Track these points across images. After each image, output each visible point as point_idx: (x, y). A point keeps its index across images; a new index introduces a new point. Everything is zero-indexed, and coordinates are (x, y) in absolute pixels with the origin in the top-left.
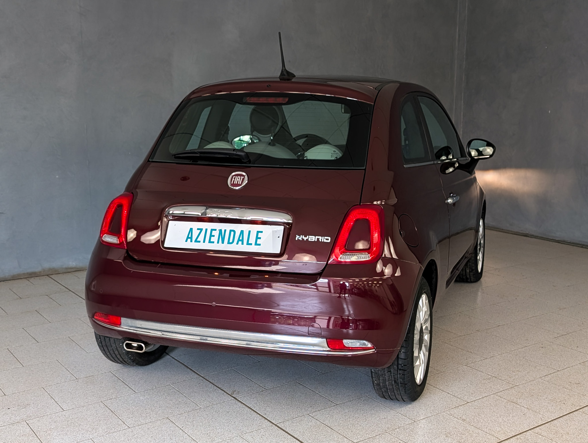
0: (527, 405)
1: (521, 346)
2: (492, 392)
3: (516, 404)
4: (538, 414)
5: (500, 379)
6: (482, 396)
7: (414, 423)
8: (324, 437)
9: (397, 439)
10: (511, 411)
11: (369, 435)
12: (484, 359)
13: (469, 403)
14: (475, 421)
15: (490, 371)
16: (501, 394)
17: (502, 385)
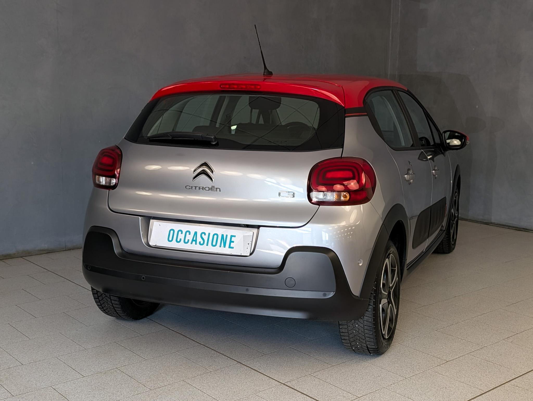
0: (499, 363)
1: (479, 313)
2: (466, 352)
3: (489, 361)
4: (511, 370)
5: (469, 342)
6: (458, 356)
7: (406, 379)
8: (331, 393)
9: (395, 393)
10: (487, 367)
11: (369, 390)
12: (450, 325)
13: (448, 362)
14: (458, 376)
15: (459, 335)
16: (474, 354)
17: (473, 347)
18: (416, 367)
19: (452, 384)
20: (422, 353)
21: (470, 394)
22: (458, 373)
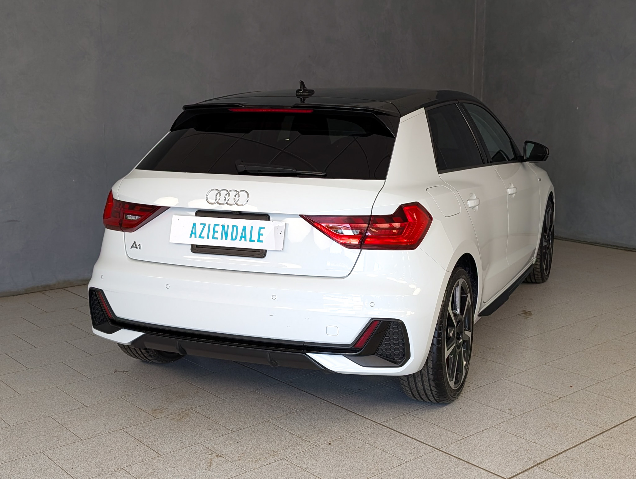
2: (580, 388)
3: (608, 397)
5: (583, 376)
6: (572, 391)
7: (516, 418)
8: (434, 433)
9: (505, 432)
11: (476, 430)
12: (560, 358)
13: (561, 398)
14: (574, 413)
15: (570, 369)
16: (590, 389)
17: (588, 381)
18: (526, 404)
19: (568, 422)
20: (531, 389)
21: (590, 433)
22: (573, 410)
